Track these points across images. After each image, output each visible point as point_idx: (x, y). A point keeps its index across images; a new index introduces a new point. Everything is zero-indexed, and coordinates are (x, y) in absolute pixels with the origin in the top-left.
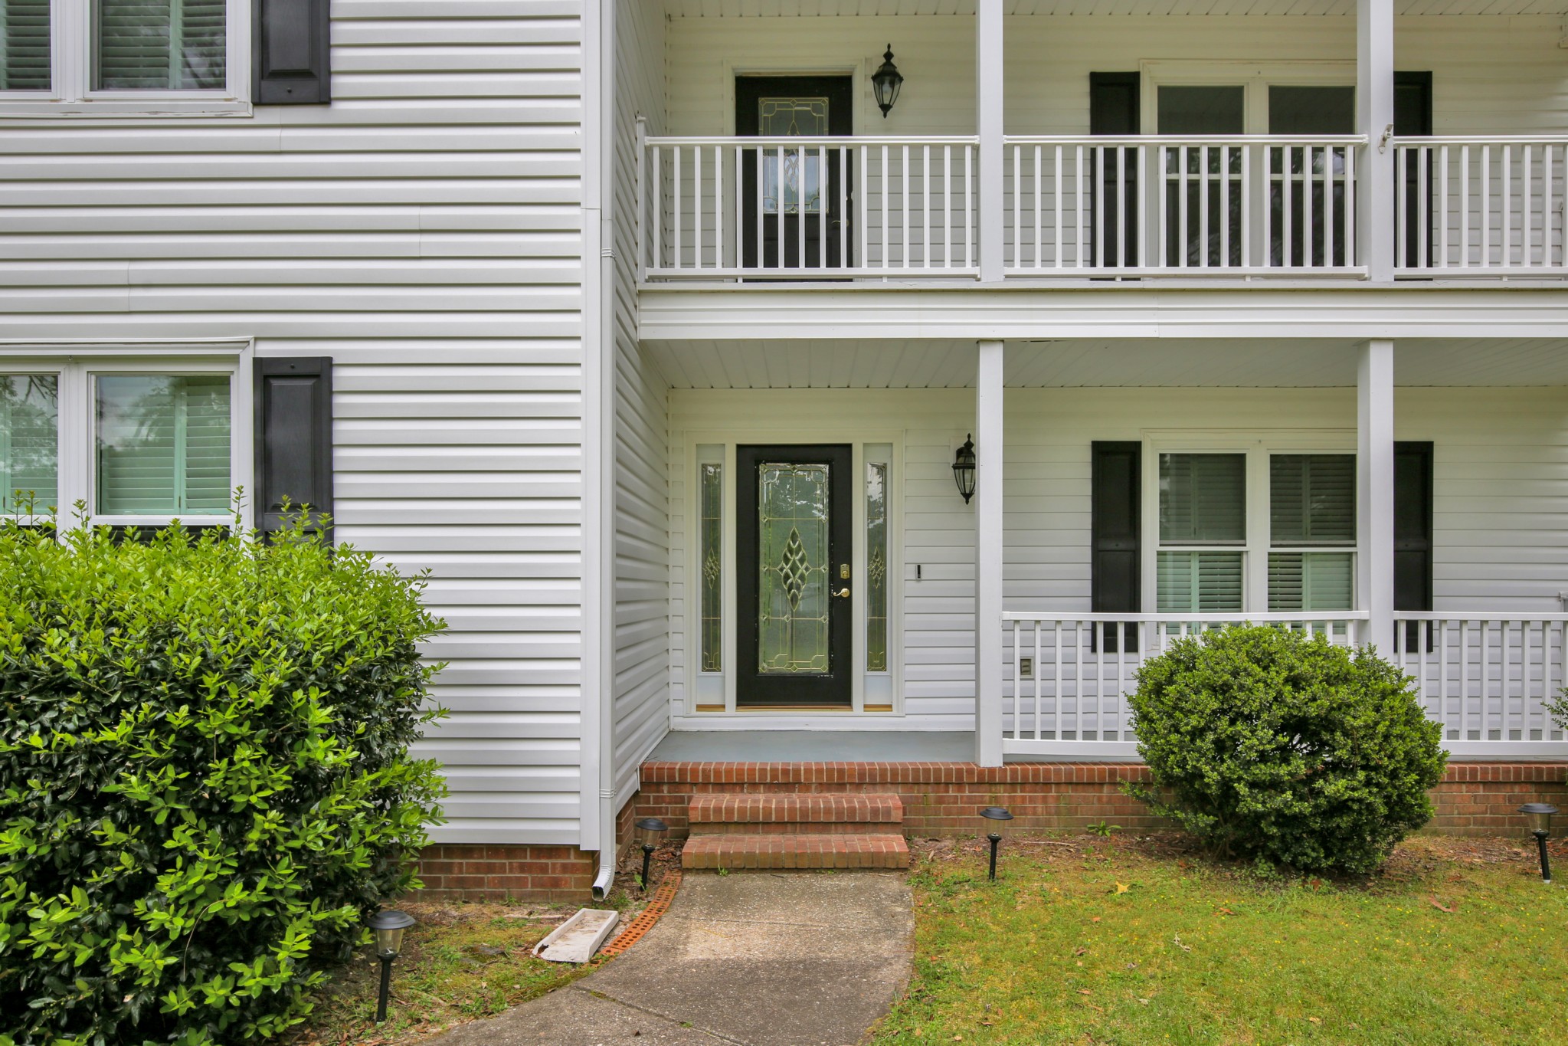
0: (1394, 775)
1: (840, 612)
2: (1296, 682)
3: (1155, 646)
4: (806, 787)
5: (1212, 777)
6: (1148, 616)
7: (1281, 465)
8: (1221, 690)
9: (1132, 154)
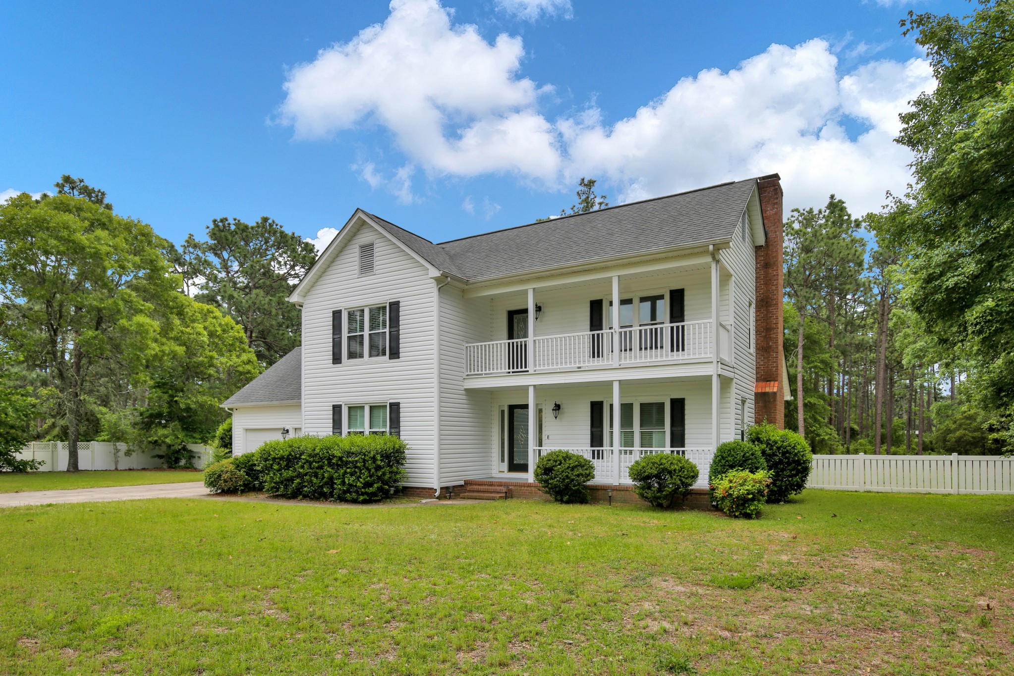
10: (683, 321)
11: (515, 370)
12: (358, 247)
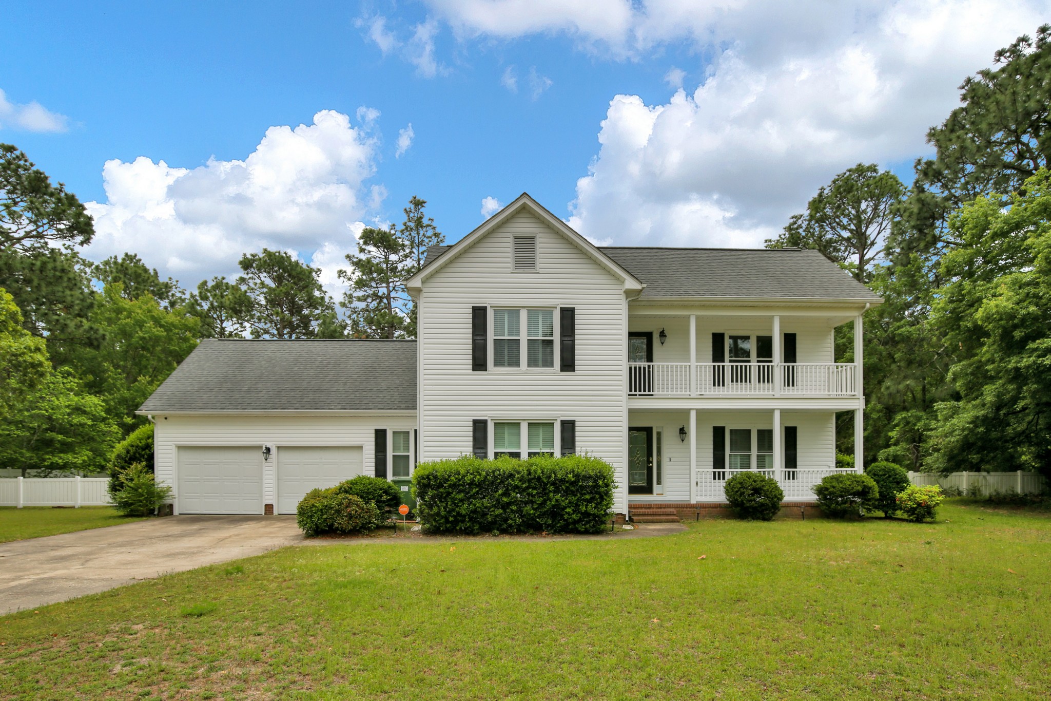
0: (772, 499)
1: (650, 470)
2: (755, 481)
3: (728, 476)
4: (653, 508)
5: (740, 500)
6: (727, 470)
7: (759, 431)
8: (741, 483)
9: (723, 367)
10: (795, 362)
11: (642, 393)
12: (512, 237)
